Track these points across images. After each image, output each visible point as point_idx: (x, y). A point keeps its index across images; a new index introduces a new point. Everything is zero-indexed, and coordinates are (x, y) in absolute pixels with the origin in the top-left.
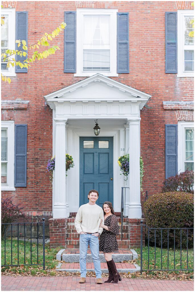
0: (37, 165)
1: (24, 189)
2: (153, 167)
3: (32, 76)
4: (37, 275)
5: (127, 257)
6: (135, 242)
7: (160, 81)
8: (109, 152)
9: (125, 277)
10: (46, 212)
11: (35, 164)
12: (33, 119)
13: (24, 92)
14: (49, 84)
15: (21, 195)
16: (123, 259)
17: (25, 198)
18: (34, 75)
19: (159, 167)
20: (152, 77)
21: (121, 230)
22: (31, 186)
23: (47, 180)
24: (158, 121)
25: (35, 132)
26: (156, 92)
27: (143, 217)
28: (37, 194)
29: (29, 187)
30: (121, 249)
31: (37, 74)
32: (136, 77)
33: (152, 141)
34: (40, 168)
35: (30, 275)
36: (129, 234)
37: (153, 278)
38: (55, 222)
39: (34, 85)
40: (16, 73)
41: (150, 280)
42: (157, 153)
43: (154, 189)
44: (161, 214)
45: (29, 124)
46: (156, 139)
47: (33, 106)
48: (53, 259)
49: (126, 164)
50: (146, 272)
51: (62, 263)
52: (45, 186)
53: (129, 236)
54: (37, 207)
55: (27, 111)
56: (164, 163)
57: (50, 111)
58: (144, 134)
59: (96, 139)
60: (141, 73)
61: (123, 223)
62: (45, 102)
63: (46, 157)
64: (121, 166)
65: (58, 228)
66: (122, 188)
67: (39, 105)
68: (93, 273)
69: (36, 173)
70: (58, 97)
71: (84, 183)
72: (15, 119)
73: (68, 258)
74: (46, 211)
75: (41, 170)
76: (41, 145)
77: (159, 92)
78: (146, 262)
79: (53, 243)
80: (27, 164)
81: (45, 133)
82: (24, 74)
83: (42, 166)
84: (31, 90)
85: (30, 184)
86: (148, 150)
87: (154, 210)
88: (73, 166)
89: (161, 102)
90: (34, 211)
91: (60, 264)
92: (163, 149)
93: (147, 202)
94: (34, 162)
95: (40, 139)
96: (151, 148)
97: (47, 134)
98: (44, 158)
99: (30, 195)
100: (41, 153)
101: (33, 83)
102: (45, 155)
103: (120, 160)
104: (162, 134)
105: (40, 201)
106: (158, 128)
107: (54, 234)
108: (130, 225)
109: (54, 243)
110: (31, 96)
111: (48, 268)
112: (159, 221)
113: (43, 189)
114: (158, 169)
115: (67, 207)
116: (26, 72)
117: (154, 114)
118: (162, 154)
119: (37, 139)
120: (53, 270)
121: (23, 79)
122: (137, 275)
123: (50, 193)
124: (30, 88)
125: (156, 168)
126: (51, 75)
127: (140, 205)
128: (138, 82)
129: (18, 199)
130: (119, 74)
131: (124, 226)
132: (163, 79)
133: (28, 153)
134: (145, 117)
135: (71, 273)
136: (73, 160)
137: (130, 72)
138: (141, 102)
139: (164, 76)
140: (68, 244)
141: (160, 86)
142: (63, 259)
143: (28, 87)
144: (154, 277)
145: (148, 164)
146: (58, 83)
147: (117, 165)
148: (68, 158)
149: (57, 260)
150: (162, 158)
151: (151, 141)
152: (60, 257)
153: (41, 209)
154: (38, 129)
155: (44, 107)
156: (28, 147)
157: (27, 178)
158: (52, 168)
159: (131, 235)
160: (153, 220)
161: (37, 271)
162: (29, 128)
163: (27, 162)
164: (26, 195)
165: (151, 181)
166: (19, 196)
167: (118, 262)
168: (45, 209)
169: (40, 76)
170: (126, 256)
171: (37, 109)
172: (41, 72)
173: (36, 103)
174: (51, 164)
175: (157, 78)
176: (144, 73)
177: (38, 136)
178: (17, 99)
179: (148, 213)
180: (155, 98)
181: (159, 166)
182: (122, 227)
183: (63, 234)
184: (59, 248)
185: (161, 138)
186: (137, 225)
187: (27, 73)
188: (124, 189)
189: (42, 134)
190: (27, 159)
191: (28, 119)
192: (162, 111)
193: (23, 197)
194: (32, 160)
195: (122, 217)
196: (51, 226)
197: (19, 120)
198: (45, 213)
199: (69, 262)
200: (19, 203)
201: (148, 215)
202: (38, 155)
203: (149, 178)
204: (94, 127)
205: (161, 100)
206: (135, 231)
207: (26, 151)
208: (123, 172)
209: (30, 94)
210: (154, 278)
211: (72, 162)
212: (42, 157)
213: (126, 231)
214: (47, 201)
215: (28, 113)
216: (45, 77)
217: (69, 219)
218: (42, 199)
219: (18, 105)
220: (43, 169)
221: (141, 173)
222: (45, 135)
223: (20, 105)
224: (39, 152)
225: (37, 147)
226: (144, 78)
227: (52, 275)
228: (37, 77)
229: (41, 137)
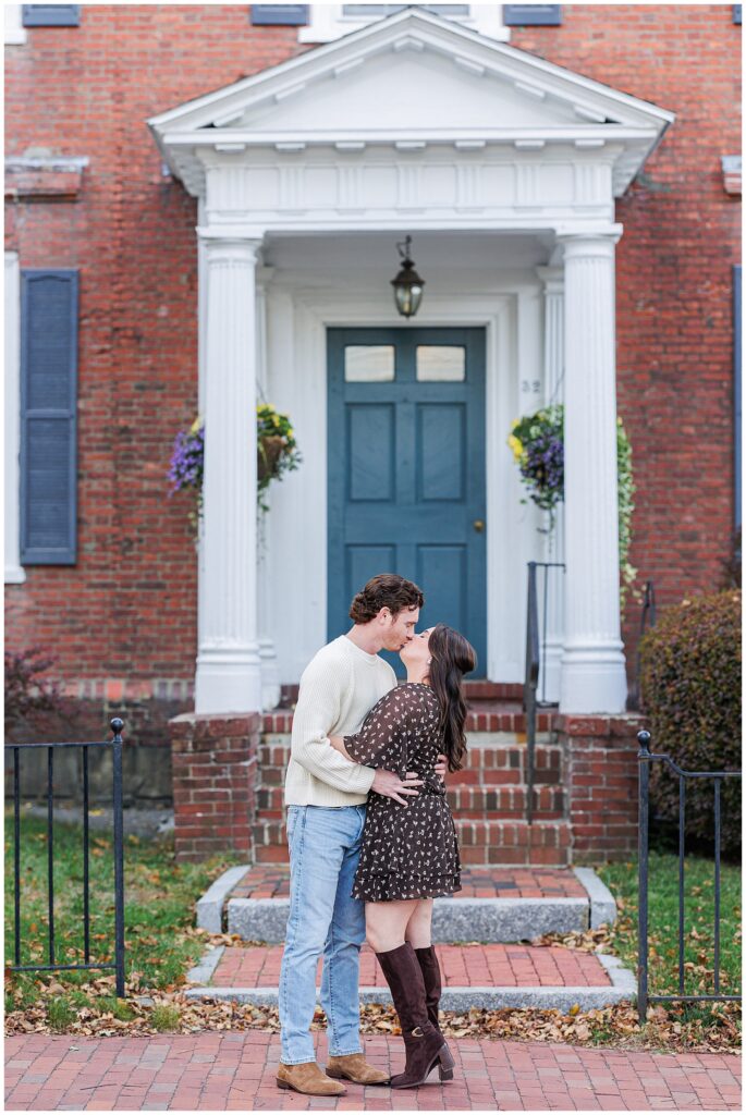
0: (124, 462)
1: (63, 577)
2: (678, 470)
3: (102, 42)
4: (77, 1025)
5: (560, 916)
6: (598, 831)
7: (708, 58)
8: (468, 401)
9: (555, 1033)
10: (171, 682)
11: (114, 458)
12: (108, 245)
13: (62, 116)
14: (180, 78)
15: (51, 604)
16: (542, 923)
17: (69, 618)
18: (109, 37)
19: (703, 469)
20: (670, 44)
21: (525, 772)
22: (97, 558)
23: (174, 531)
24: (697, 252)
25: (116, 305)
26: (692, 113)
27: (631, 705)
28: (125, 595)
29: (90, 567)
30: (527, 865)
31: (127, 32)
32: (593, 43)
33: (673, 344)
34: (141, 477)
35: (40, 1026)
36: (565, 791)
37: (706, 1045)
38: (202, 735)
39: (111, 84)
40: (27, 27)
41: (693, 1057)
42: (696, 402)
43: (680, 571)
44: (729, 695)
45: (86, 269)
46: (689, 336)
47: (106, 180)
48: (182, 924)
49: (549, 454)
50: (668, 1007)
51: (225, 944)
52: (166, 559)
53: (568, 803)
54: (128, 660)
55: (78, 207)
56: (727, 448)
57: (187, 207)
58: (634, 313)
59: (405, 340)
60: (616, 23)
61: (539, 737)
62: (161, 163)
63: (170, 422)
64: (526, 460)
65: (213, 764)
66: (532, 567)
67: (133, 178)
68: (383, 1012)
69: (122, 501)
70: (216, 124)
71: (348, 546)
72: (22, 245)
73: (257, 918)
74: (171, 676)
75: (146, 486)
76: (143, 364)
77: (705, 115)
78: (658, 943)
79: (191, 834)
80: (79, 458)
81: (163, 311)
82: (65, 32)
83: (151, 466)
84: (98, 108)
85: (96, 550)
86: (653, 389)
87: (694, 674)
88: (296, 463)
89: (714, 158)
90: (114, 676)
91: (214, 954)
92: (721, 381)
93: (656, 635)
94: (114, 447)
95: (138, 338)
96: (665, 378)
97: (173, 314)
98: (159, 427)
99: (92, 603)
100: (146, 405)
101: (107, 71)
102: (165, 416)
103: (521, 431)
104: (719, 314)
105: (142, 631)
106: (696, 282)
107: (196, 794)
108: (571, 745)
109: (194, 836)
110: (97, 137)
111: (142, 984)
112: (719, 728)
113: (155, 576)
114: (698, 476)
115: (263, 657)
116: (74, 21)
117: (679, 216)
118: (716, 409)
119: (125, 337)
120: (169, 996)
121: (60, 54)
122: (621, 1025)
123: (186, 595)
124: (93, 97)
125: (692, 475)
126: (190, 36)
127: (616, 649)
128: (602, 63)
129: (38, 622)
130: (515, 29)
131: (542, 753)
132: (724, 49)
133: (82, 405)
134: (638, 234)
135: (267, 1011)
136: (292, 433)
137: (568, 19)
138: (620, 150)
139: (727, 36)
140: (267, 840)
141: (708, 85)
142: (230, 924)
143: (84, 91)
144: (714, 1037)
145: (654, 455)
146: (225, 71)
147: (503, 458)
148: (271, 425)
149: (200, 931)
150: (720, 426)
151: (665, 345)
152: (217, 913)
153: (146, 666)
154: (131, 289)
155: (160, 185)
156: (83, 374)
157: (79, 521)
158: (194, 472)
159: (574, 796)
160: (692, 725)
161: (79, 1006)
162: (87, 285)
163: (79, 448)
164: (74, 604)
165: (664, 537)
166: (42, 608)
167: (514, 943)
168: (162, 667)
169: (136, 41)
170: (555, 911)
171: (127, 196)
172: (144, 24)
173: (119, 169)
174: (187, 456)
175: (695, 46)
176: (631, 23)
177: (131, 323)
178: (31, 151)
179: (663, 686)
180: (684, 142)
181: (704, 464)
182: (532, 757)
183: (240, 790)
184: (222, 861)
185: (715, 331)
186: (608, 746)
187: (74, 27)
188: (540, 571)
189: (148, 316)
190: (79, 432)
191: (82, 245)
192: (719, 202)
193: (61, 613)
194: (100, 436)
195: (530, 708)
196: (182, 753)
197: (41, 251)
198: (163, 686)
199: (263, 943)
200: (42, 640)
201: (663, 697)
202: (131, 413)
203: (656, 523)
204: (393, 276)
205: (714, 150)
206: (594, 780)
207: (73, 396)
208: (531, 492)
209: (89, 125)
210: (712, 1043)
211: (291, 444)
212: (148, 422)
213: (553, 776)
214: (175, 631)
215: (84, 214)
216: (165, 45)
217: (275, 716)
218: (149, 623)
219: (36, 176)
220: (152, 477)
221: (621, 495)
222: (166, 318)
223: (43, 176)
224: (135, 400)
225: (125, 378)
226: (631, 47)
227: (162, 1024)
228: (123, 45)
229: (145, 329)
